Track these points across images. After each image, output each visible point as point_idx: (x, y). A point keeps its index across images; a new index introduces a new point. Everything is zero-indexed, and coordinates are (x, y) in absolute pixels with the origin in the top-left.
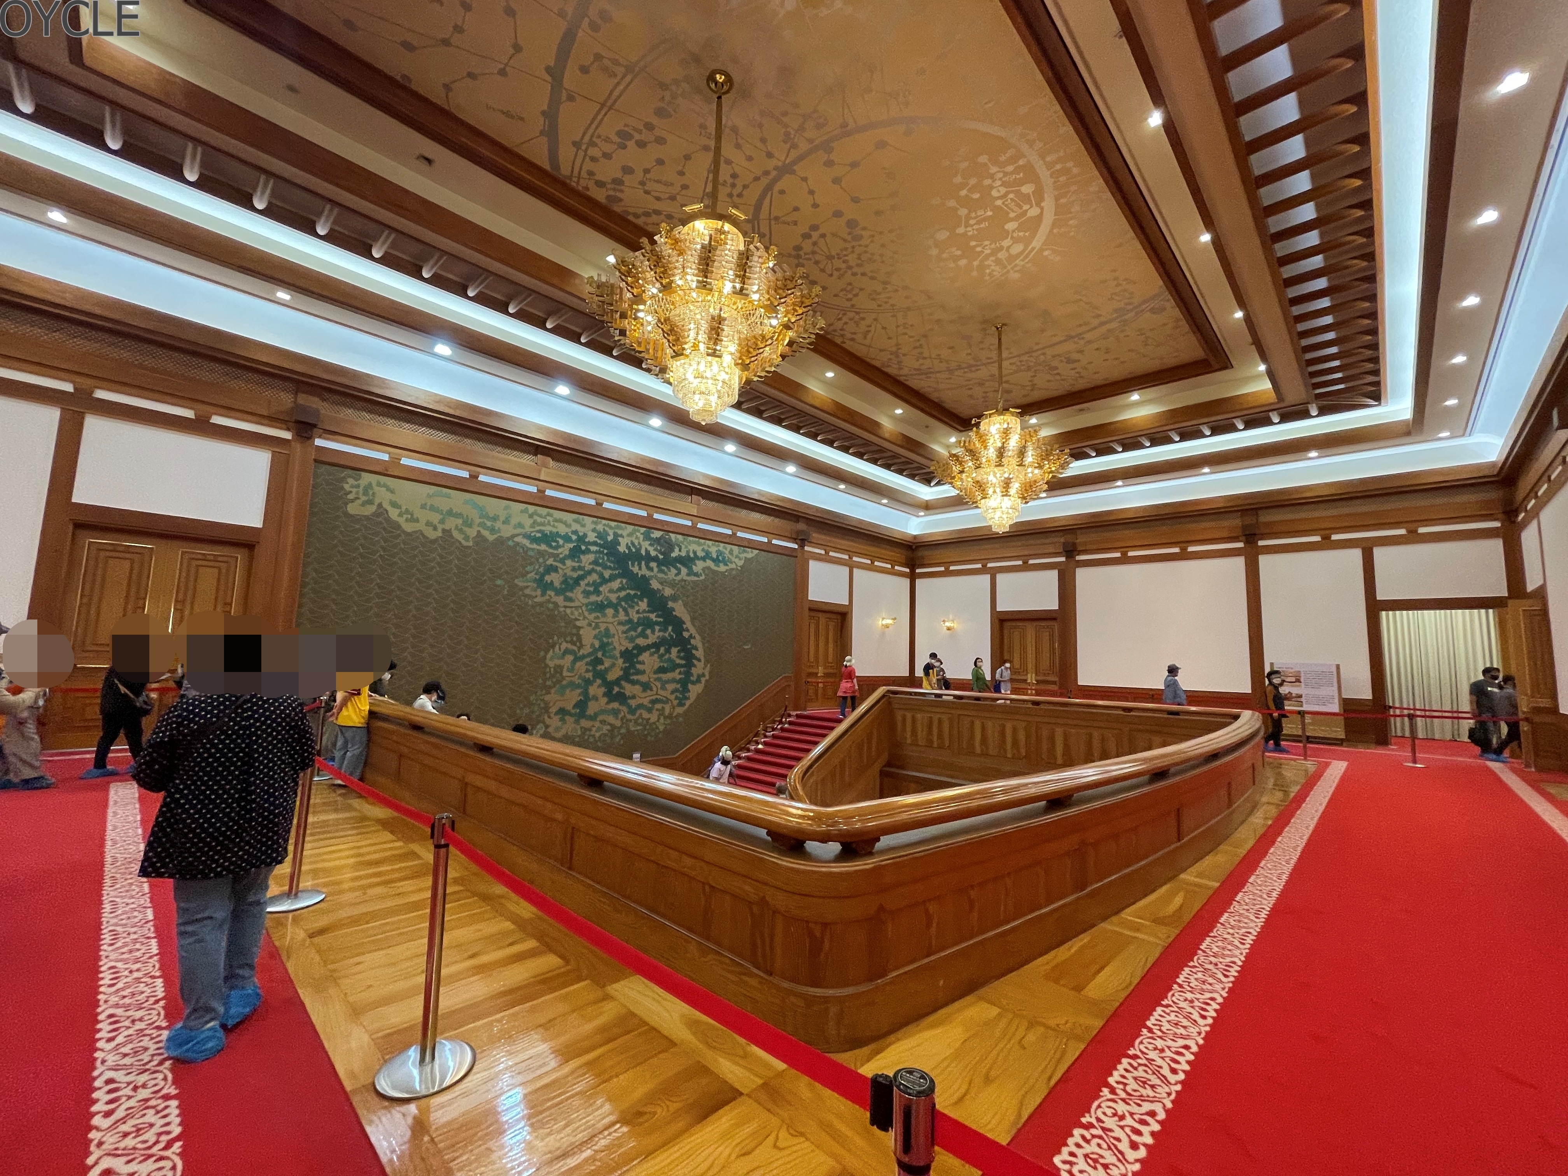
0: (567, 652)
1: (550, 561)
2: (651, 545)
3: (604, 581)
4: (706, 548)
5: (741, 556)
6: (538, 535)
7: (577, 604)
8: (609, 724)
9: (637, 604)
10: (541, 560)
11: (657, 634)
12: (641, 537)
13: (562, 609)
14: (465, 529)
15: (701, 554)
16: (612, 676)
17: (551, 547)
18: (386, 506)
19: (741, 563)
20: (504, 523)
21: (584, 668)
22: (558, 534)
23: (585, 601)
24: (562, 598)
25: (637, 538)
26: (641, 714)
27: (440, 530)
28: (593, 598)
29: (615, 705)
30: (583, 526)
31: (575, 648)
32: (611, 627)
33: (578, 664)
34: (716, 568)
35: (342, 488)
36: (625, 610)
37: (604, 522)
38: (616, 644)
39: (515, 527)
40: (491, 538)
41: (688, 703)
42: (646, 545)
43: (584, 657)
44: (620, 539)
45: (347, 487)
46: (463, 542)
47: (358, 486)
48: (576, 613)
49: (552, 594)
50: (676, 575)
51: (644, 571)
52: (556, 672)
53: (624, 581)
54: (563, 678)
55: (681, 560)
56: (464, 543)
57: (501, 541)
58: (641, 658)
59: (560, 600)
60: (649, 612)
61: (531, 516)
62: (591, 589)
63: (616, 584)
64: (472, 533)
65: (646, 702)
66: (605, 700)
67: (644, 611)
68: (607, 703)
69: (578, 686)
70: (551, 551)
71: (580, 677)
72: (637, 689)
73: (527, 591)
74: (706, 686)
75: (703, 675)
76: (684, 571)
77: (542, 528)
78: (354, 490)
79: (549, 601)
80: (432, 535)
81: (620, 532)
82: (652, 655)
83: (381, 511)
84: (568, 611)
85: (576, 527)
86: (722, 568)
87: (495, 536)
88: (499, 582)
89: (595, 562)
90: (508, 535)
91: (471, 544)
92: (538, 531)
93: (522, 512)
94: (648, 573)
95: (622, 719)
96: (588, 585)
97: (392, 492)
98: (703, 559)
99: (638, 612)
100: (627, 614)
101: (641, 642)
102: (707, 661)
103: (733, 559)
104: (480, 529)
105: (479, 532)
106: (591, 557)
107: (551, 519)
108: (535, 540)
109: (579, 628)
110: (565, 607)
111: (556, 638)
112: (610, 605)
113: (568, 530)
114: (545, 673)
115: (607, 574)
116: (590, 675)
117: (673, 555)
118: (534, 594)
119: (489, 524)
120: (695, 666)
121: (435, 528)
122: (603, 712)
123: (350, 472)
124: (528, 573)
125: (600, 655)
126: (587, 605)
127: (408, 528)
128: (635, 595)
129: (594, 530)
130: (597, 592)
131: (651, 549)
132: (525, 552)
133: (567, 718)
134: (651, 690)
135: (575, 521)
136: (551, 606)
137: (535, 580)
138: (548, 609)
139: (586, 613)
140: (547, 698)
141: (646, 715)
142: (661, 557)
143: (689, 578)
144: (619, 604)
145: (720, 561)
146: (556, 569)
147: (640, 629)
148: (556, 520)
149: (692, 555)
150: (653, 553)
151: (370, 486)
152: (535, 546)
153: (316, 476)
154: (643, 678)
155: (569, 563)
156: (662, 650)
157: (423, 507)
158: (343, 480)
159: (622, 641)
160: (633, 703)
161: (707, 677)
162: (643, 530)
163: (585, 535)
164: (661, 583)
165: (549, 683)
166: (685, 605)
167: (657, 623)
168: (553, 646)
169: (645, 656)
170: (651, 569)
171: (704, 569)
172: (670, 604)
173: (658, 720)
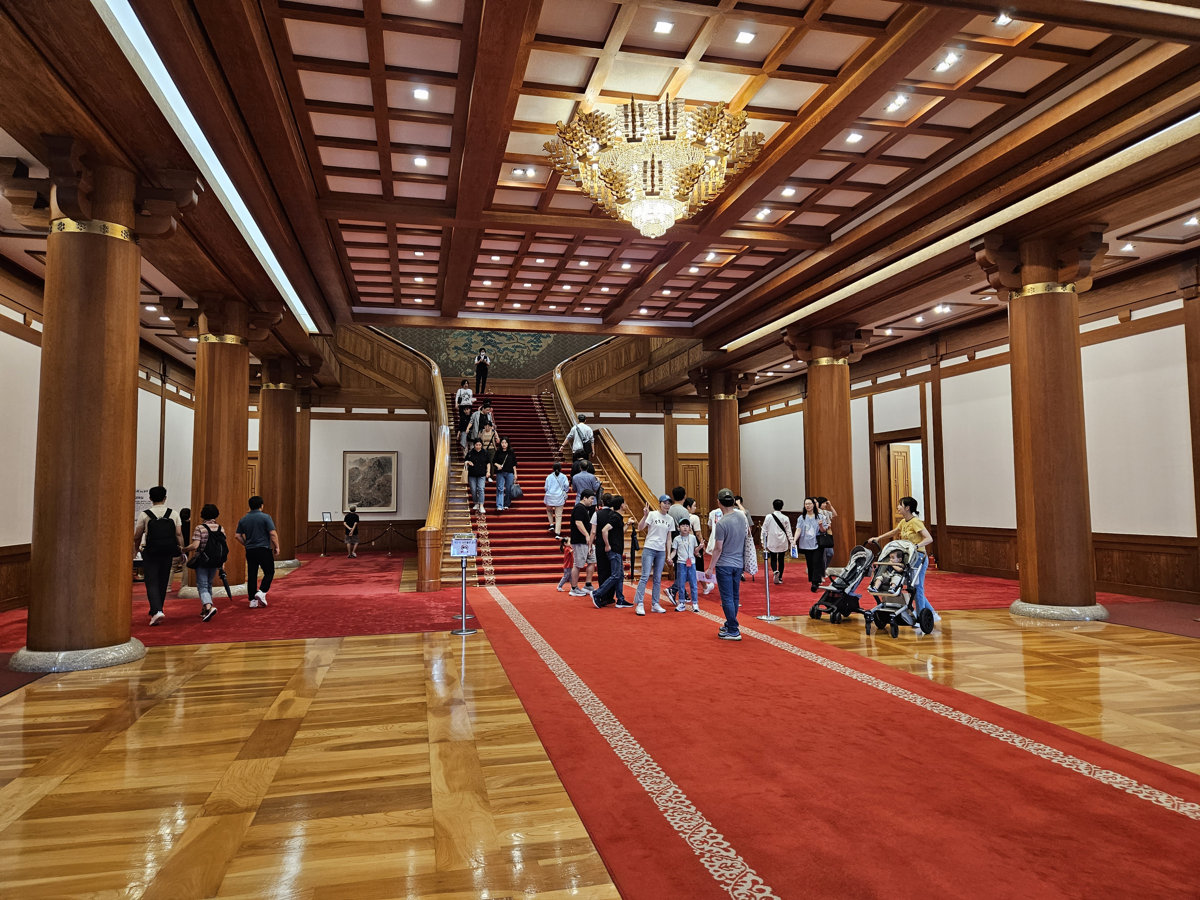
26: (507, 353)
65: (510, 347)
141: (510, 354)
160: (501, 347)
173: (519, 358)
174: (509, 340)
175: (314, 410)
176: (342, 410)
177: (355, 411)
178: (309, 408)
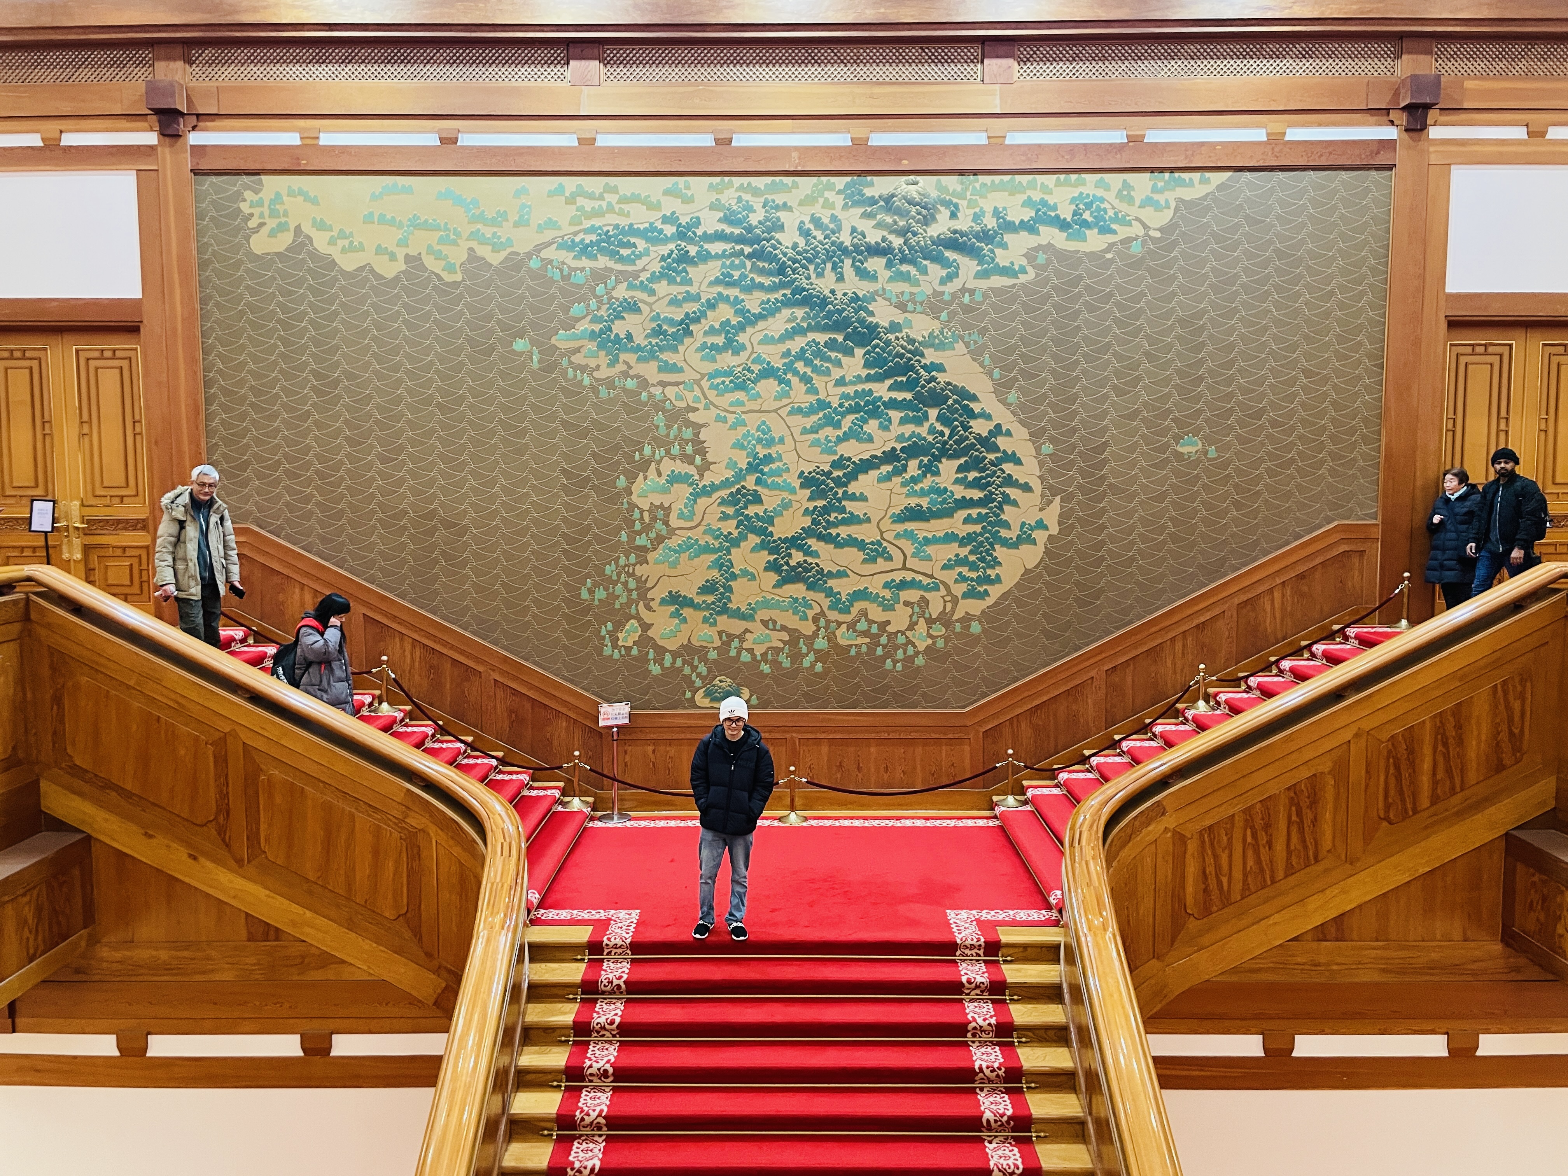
0: (675, 479)
1: (622, 292)
2: (866, 216)
3: (749, 320)
4: (1036, 196)
5: (1161, 198)
6: (589, 238)
7: (688, 375)
8: (784, 628)
9: (839, 364)
10: (600, 289)
11: (896, 429)
12: (839, 201)
13: (657, 391)
14: (445, 250)
15: (1018, 214)
16: (783, 528)
17: (622, 260)
18: (307, 229)
19: (1158, 219)
20: (516, 225)
21: (716, 511)
22: (632, 231)
23: (708, 367)
24: (654, 365)
25: (828, 205)
26: (864, 613)
27: (401, 258)
28: (728, 360)
29: (798, 590)
30: (688, 200)
31: (692, 470)
32: (771, 420)
33: (703, 502)
34: (1072, 246)
35: (239, 210)
36: (806, 379)
37: (737, 181)
38: (789, 458)
39: (540, 229)
40: (495, 259)
41: (995, 592)
42: (852, 218)
43: (714, 488)
44: (783, 215)
45: (245, 207)
46: (444, 275)
47: (260, 204)
48: (690, 396)
49: (631, 358)
50: (943, 281)
51: (853, 285)
52: (654, 519)
53: (800, 313)
54: (672, 532)
55: (956, 242)
56: (448, 278)
57: (515, 263)
58: (853, 488)
59: (650, 371)
60: (869, 378)
61: (571, 200)
62: (720, 340)
63: (778, 324)
64: (458, 256)
65: (876, 586)
66: (773, 577)
67: (859, 379)
68: (778, 585)
69: (707, 549)
70: (619, 267)
71: (709, 531)
72: (851, 557)
73: (577, 359)
74: (1047, 552)
75: (1041, 525)
76: (968, 266)
77: (597, 222)
78: (256, 211)
79: (625, 375)
80: (390, 269)
81: (779, 199)
82: (882, 480)
83: (301, 242)
84: (670, 392)
85: (670, 206)
86: (1094, 242)
87: (503, 254)
88: (520, 345)
89: (726, 281)
90: (529, 248)
91: (459, 277)
92: (587, 231)
93: (551, 194)
94: (863, 288)
95: (815, 620)
96: (712, 331)
97: (315, 202)
98: (1029, 227)
99: (841, 382)
100: (813, 390)
101: (854, 451)
102: (1051, 491)
103: (1133, 211)
104: (474, 244)
105: (471, 249)
106: (713, 269)
107: (612, 198)
108: (585, 250)
109: (697, 427)
110: (663, 384)
111: (647, 450)
112: (768, 372)
113: (654, 217)
114: (631, 523)
115: (753, 303)
116: (730, 526)
117: (934, 231)
118: (593, 363)
119: (488, 232)
120: (1015, 503)
121: (393, 257)
122: (766, 604)
123: (245, 179)
124: (578, 320)
125: (750, 482)
126: (711, 376)
127: (348, 263)
128: (831, 345)
129: (713, 207)
130: (731, 346)
131: (866, 226)
132: (565, 278)
133: (686, 612)
134: (890, 558)
135: (667, 193)
136: (630, 384)
137: (593, 336)
138: (624, 389)
139: (712, 394)
140: (639, 570)
141: (876, 613)
142: (897, 242)
143: (984, 284)
144: (789, 368)
145: (1085, 224)
146: (633, 307)
147: (848, 422)
148: (624, 200)
149: (991, 223)
150: (874, 237)
151: (278, 197)
152: (585, 262)
153: (199, 199)
154: (866, 533)
155: (662, 288)
156: (913, 467)
157: (368, 219)
158: (238, 197)
159: (803, 449)
160: (843, 587)
161: (1054, 530)
162: (840, 182)
163: (698, 223)
164: (902, 307)
165: (641, 541)
166: (976, 354)
167: (893, 404)
168: (644, 466)
169: (865, 483)
170: (873, 278)
171: (1030, 256)
172: (931, 356)
173: (912, 627)
176: (102, 1045)
177: (161, 1046)
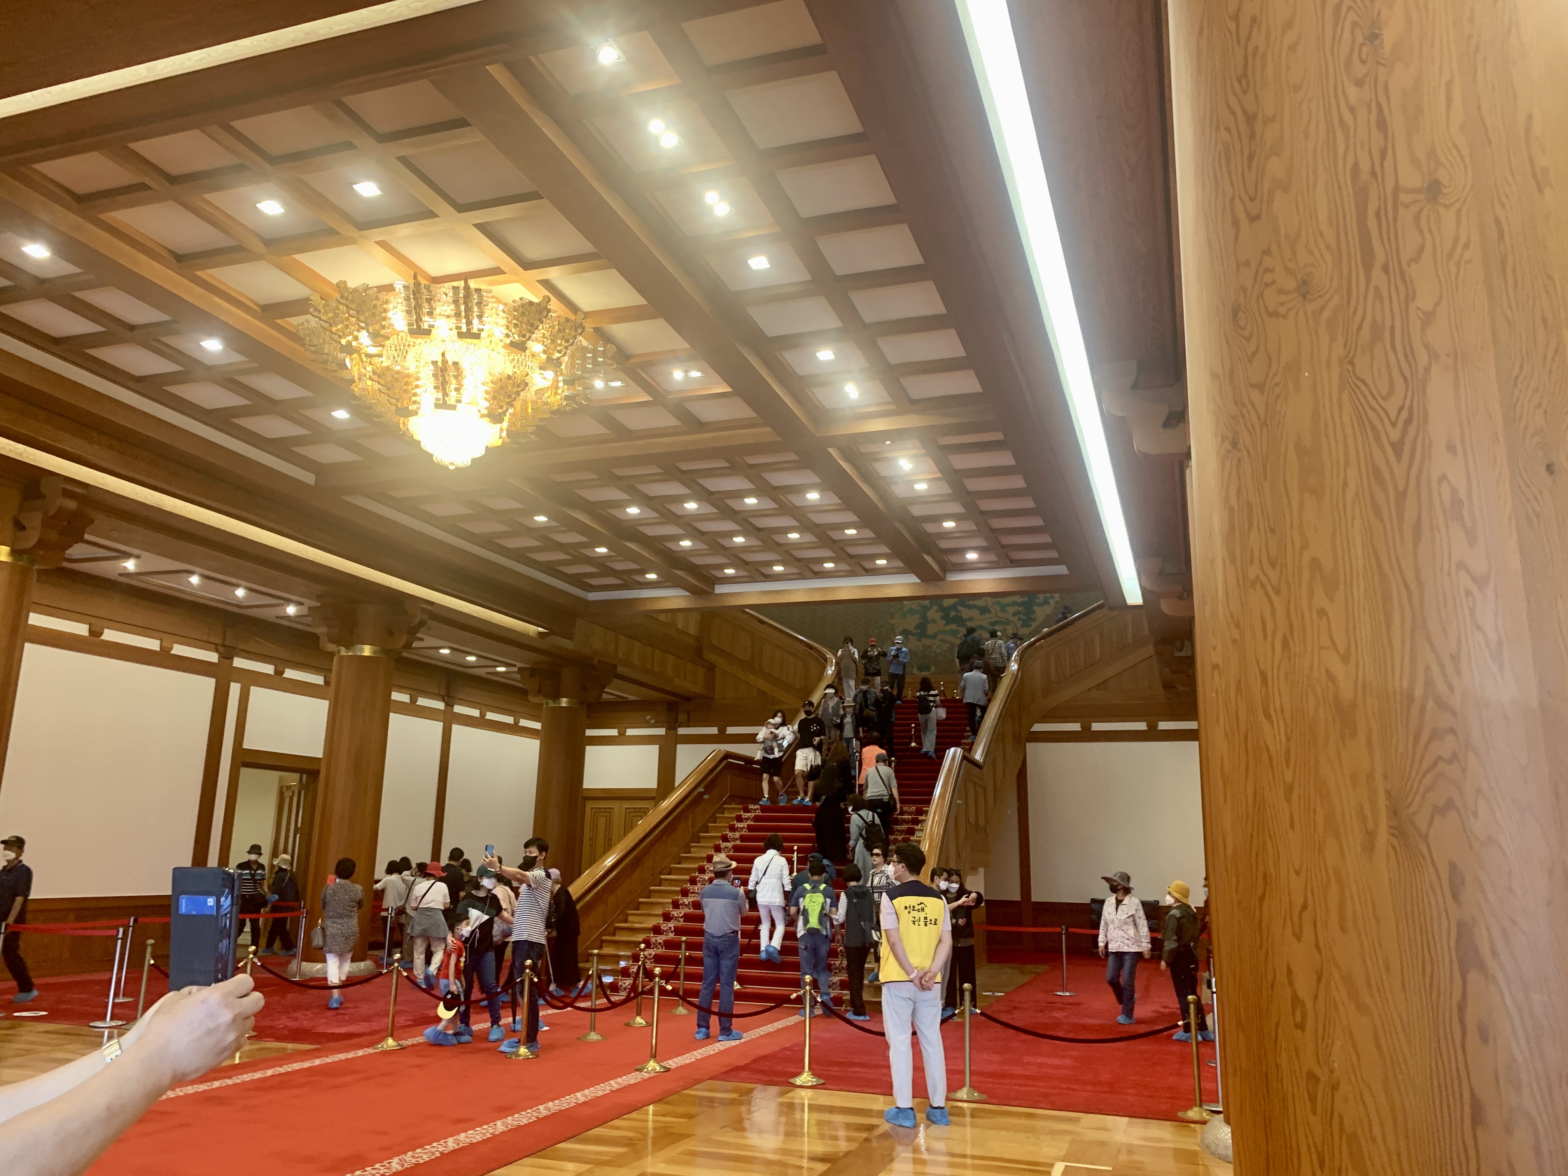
8: (948, 642)
29: (954, 627)
66: (944, 622)
68: (945, 625)
72: (975, 613)
122: (941, 633)
134: (989, 612)
174: (982, 613)
175: (682, 731)
176: (714, 730)
177: (731, 730)
178: (675, 729)
